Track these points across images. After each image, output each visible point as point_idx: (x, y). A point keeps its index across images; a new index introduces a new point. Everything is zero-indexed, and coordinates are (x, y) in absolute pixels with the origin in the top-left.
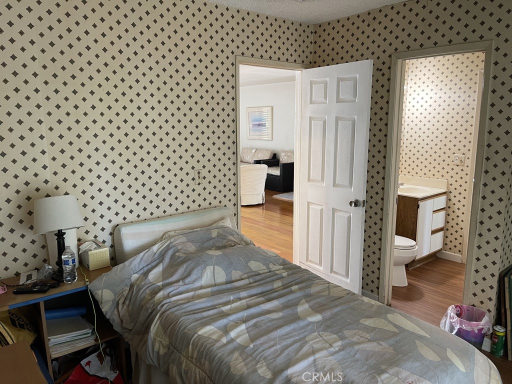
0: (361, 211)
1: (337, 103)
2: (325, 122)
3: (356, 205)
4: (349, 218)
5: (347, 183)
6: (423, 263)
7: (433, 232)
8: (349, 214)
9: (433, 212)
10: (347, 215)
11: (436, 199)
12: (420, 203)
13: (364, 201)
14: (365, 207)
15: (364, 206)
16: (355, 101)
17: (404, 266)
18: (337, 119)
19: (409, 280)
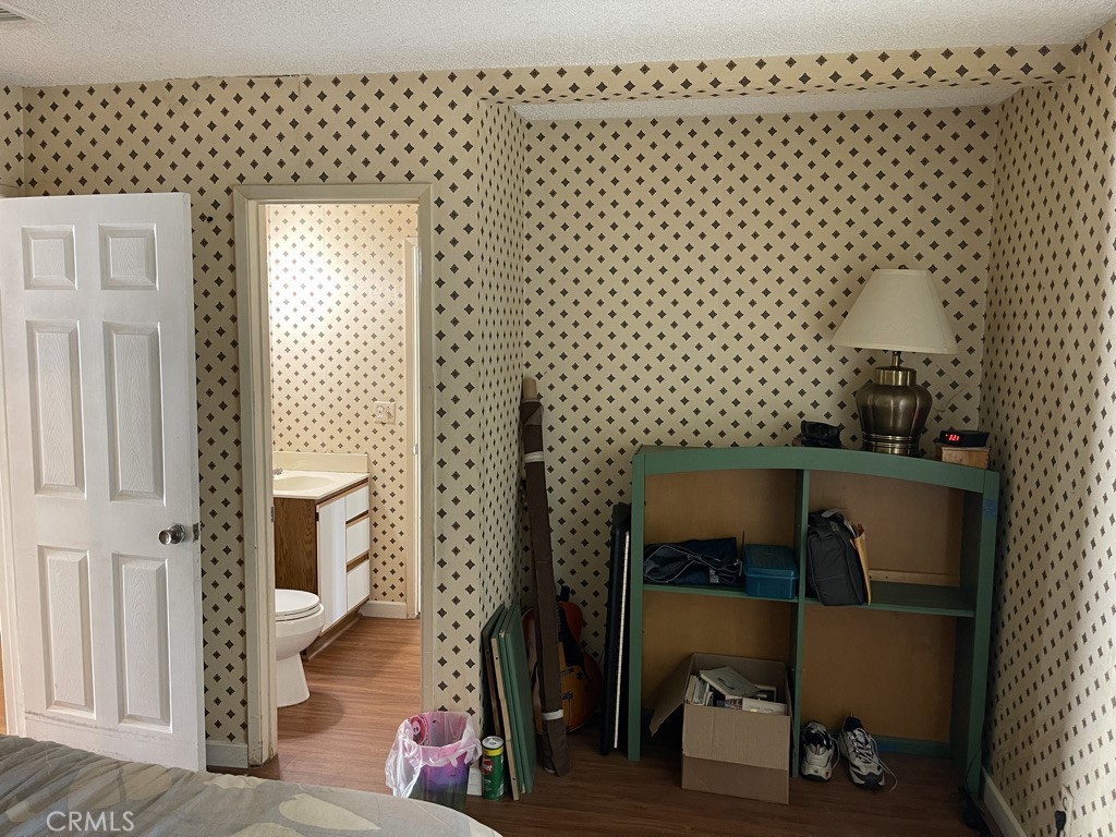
0: (189, 551)
1: (103, 289)
2: (73, 337)
3: (176, 539)
4: (161, 573)
5: (149, 487)
6: (335, 637)
7: (351, 566)
8: (161, 564)
9: (347, 523)
10: (153, 567)
11: (350, 496)
12: (321, 510)
13: (195, 526)
14: (199, 541)
15: (196, 538)
16: (154, 288)
17: (299, 656)
18: (108, 330)
19: (312, 684)
